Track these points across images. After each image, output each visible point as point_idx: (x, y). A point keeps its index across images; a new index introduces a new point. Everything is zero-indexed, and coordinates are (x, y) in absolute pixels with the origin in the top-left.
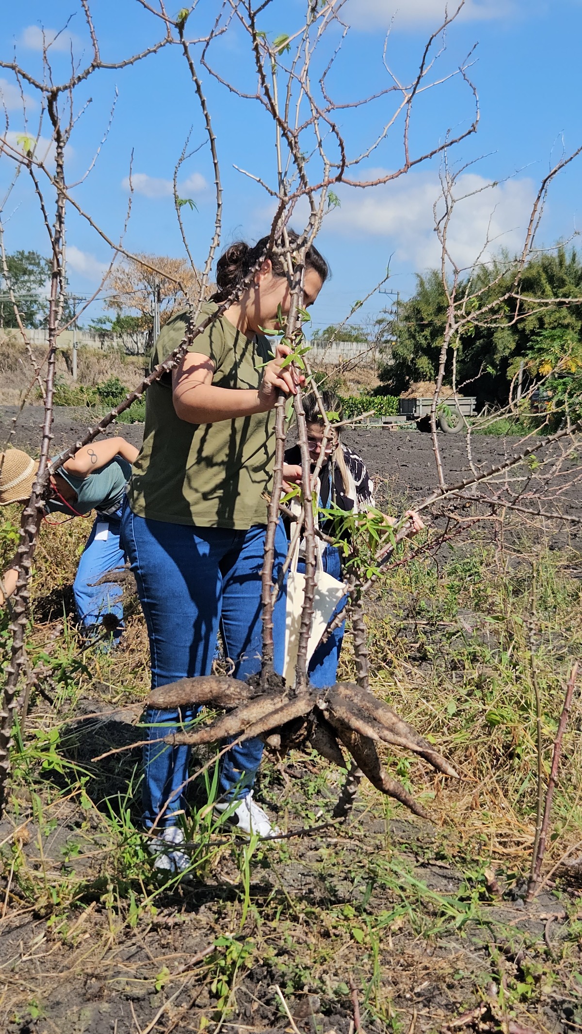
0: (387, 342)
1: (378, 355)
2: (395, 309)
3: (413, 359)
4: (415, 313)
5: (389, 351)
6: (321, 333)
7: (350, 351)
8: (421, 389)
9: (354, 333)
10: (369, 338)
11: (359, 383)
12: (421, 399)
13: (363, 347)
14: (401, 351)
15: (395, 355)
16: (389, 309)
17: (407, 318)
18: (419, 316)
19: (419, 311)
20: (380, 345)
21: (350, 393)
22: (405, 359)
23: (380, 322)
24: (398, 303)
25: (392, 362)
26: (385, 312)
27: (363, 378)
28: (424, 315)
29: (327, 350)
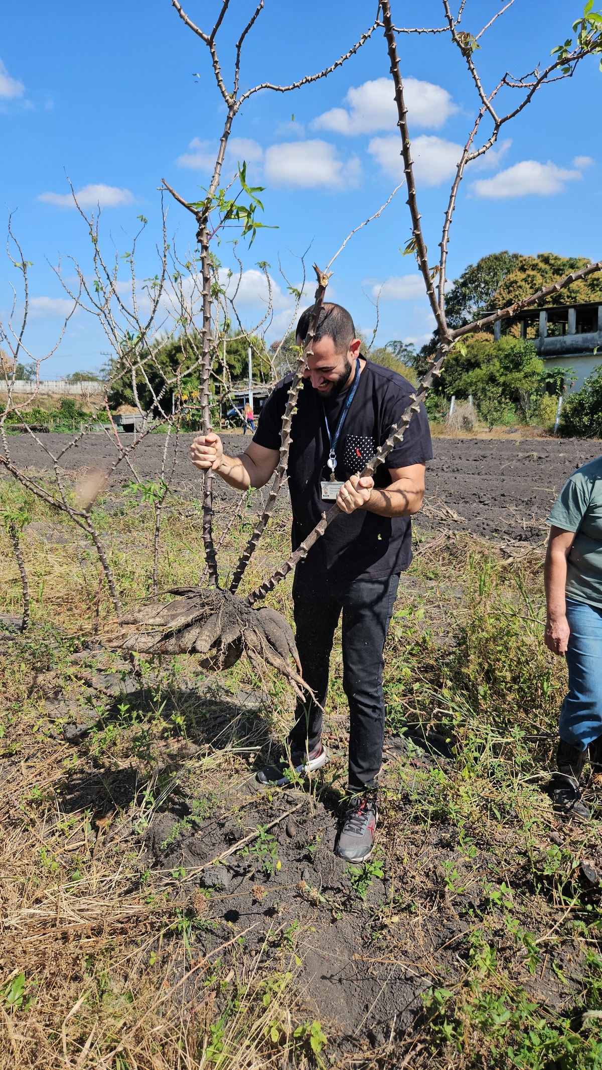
1: (104, 388)
2: (110, 363)
3: (122, 391)
5: (109, 386)
6: (71, 376)
7: (88, 387)
8: (124, 409)
9: (90, 375)
10: (98, 379)
11: (94, 403)
12: (124, 414)
13: (95, 384)
14: (115, 386)
15: (112, 389)
16: (107, 363)
17: (117, 368)
20: (105, 382)
21: (90, 410)
22: (118, 391)
23: (103, 370)
24: (112, 360)
25: (112, 392)
26: (105, 365)
27: (97, 401)
29: (75, 386)
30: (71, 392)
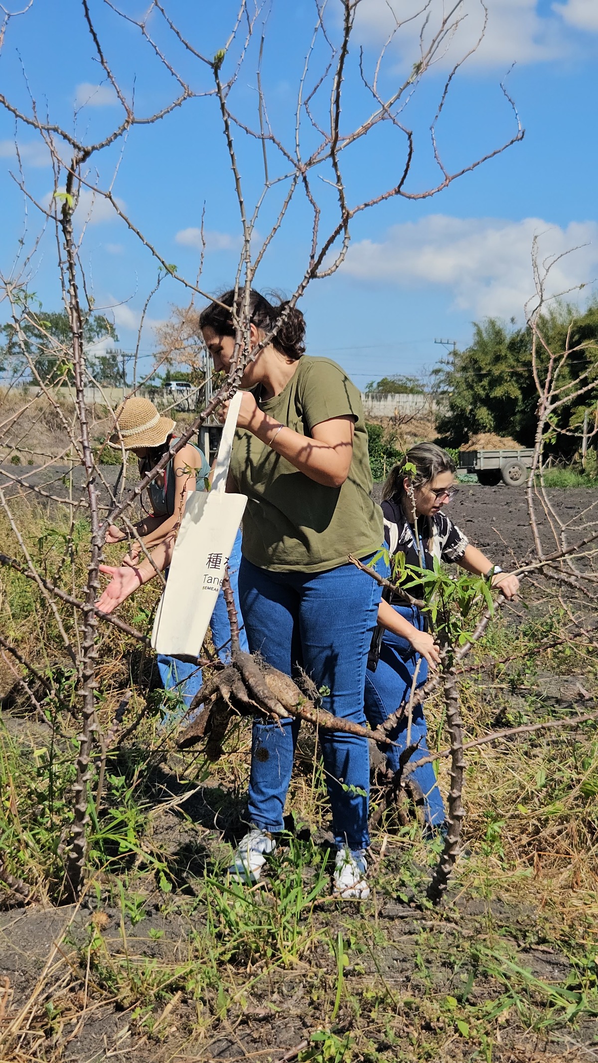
0: (443, 393)
1: (435, 407)
2: (451, 359)
3: (472, 410)
4: (472, 364)
5: (446, 402)
6: (375, 385)
7: (406, 404)
8: (482, 441)
9: (410, 385)
10: (426, 390)
11: (415, 435)
12: (482, 451)
13: (420, 399)
14: (459, 402)
15: (453, 407)
16: (445, 359)
17: (464, 369)
18: (476, 366)
19: (476, 362)
20: (438, 396)
22: (463, 410)
23: (436, 372)
24: (455, 354)
25: (449, 414)
26: (442, 362)
27: (420, 431)
28: (482, 364)
29: (382, 403)
30: (376, 412)
